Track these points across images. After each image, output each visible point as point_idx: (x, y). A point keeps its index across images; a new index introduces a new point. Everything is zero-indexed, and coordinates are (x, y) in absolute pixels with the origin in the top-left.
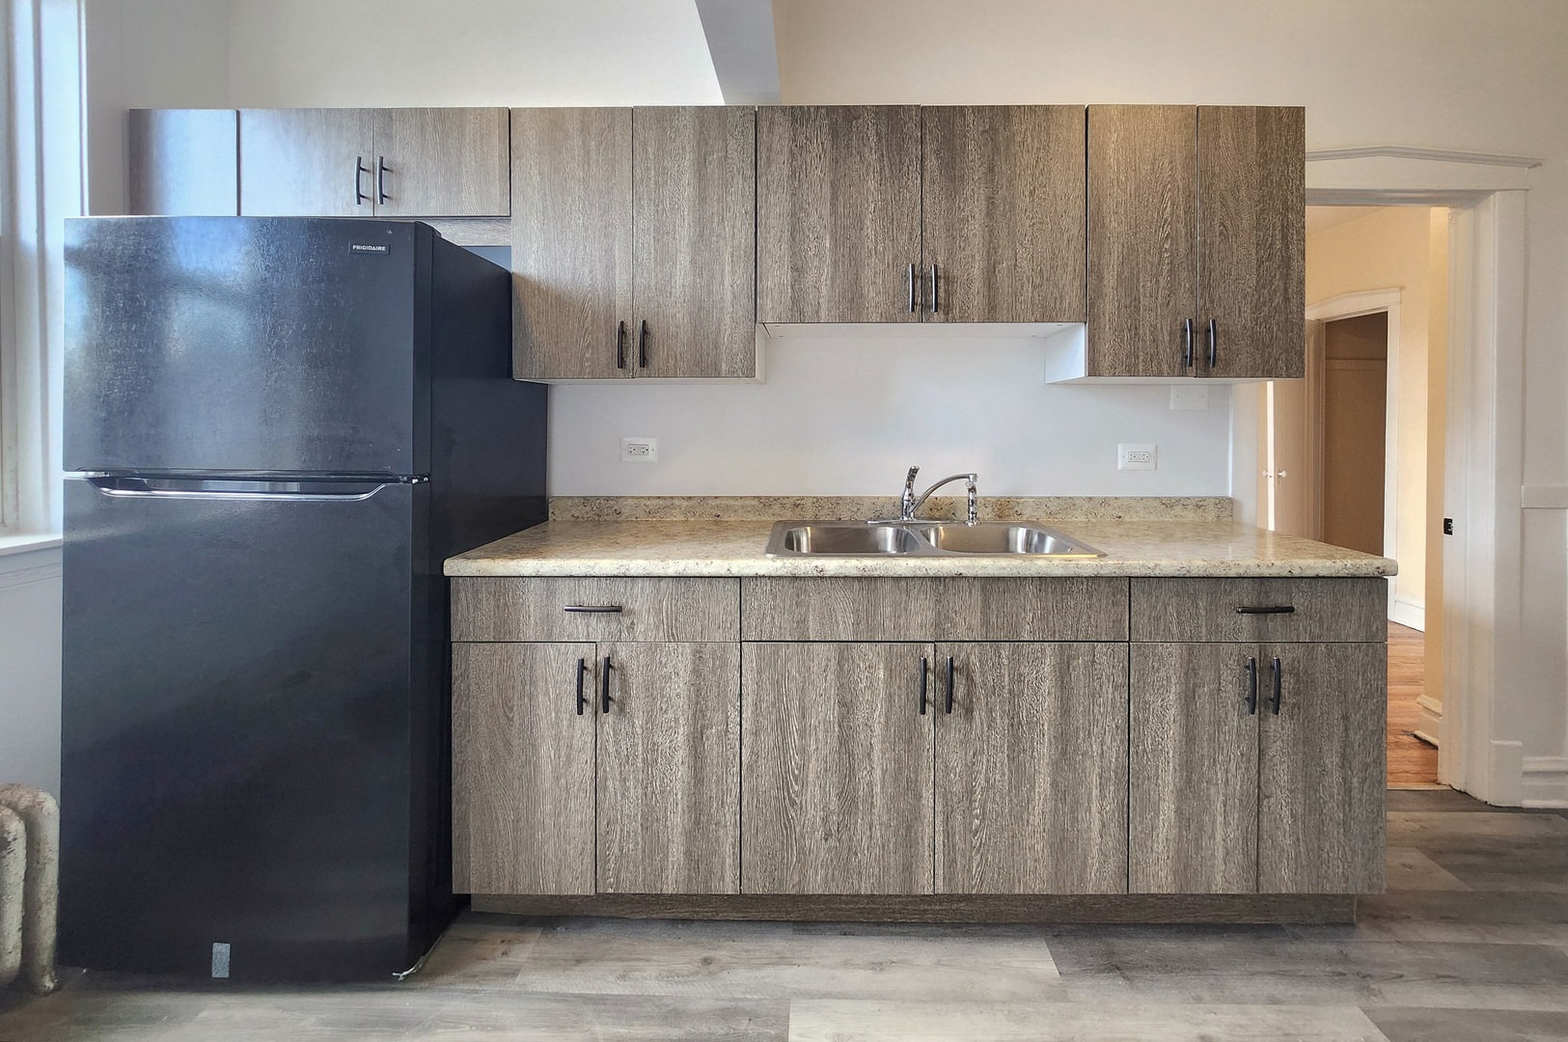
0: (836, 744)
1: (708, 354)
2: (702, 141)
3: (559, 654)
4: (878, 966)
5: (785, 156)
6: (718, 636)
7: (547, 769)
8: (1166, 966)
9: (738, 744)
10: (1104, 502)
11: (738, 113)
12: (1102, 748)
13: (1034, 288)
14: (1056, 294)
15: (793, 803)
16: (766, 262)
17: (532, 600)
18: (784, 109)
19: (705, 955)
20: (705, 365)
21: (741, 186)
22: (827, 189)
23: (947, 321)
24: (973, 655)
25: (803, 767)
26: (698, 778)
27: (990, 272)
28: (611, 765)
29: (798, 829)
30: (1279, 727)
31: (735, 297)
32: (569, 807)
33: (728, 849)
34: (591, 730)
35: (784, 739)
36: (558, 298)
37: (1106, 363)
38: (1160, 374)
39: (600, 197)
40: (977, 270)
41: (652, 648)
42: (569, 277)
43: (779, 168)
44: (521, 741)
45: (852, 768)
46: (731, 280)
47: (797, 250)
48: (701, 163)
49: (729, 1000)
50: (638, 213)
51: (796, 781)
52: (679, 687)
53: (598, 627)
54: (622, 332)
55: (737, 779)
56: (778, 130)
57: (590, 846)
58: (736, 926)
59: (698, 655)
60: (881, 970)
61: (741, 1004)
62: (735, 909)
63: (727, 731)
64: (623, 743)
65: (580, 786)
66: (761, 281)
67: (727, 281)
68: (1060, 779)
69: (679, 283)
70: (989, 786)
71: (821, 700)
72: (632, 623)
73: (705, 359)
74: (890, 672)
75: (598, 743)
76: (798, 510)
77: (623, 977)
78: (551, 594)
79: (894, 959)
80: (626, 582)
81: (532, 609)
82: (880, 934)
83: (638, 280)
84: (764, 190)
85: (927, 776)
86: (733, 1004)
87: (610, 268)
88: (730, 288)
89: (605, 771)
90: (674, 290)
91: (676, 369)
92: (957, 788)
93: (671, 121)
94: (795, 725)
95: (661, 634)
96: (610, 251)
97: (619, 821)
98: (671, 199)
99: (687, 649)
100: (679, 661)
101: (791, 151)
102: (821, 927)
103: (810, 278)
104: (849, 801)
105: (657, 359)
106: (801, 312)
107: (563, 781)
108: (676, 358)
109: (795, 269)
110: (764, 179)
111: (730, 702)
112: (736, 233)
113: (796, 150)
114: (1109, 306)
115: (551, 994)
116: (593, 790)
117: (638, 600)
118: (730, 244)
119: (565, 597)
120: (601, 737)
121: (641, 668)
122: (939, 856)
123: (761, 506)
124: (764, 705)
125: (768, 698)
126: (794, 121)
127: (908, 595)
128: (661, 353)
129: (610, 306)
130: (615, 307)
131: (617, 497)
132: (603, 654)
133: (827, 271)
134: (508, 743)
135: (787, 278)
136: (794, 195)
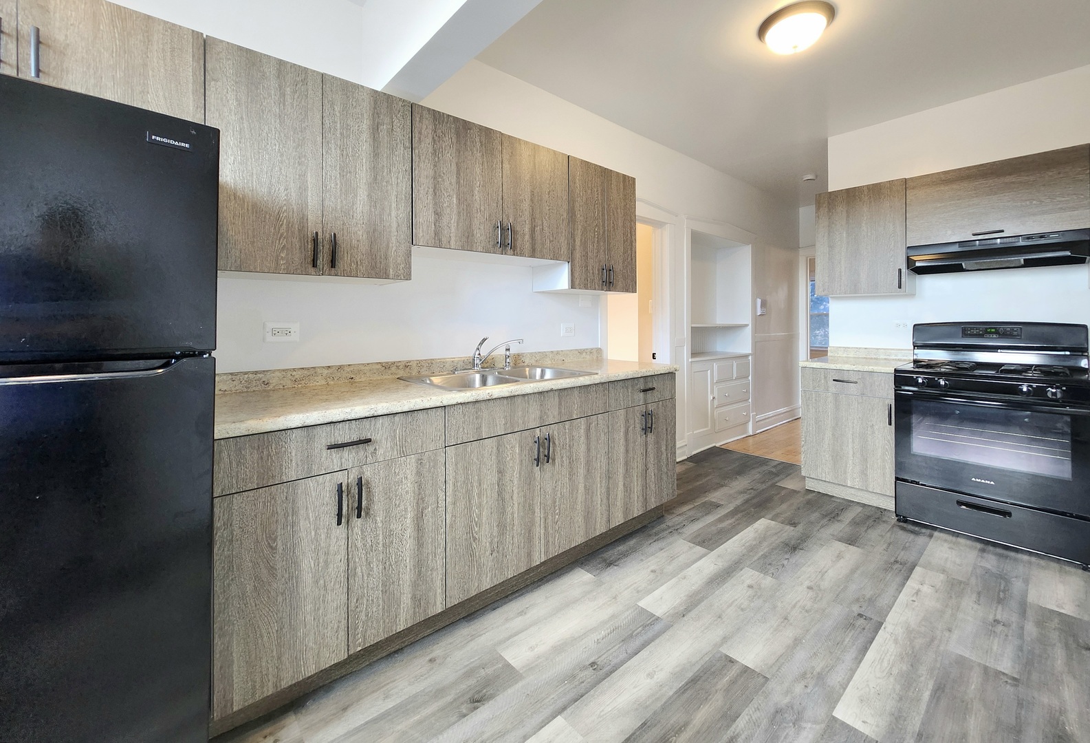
0: (496, 496)
1: (381, 263)
2: (375, 114)
3: (318, 485)
4: (522, 613)
5: (429, 140)
6: (432, 447)
7: (307, 578)
8: (625, 555)
9: (444, 513)
10: (558, 353)
11: (401, 103)
12: (600, 464)
13: (550, 242)
14: (559, 247)
15: (475, 539)
16: (418, 206)
17: (294, 448)
18: (429, 110)
19: (428, 658)
20: (377, 269)
21: (402, 152)
22: (454, 167)
23: (514, 255)
24: (554, 431)
25: (480, 516)
26: (420, 543)
27: (533, 230)
28: (359, 556)
29: (477, 554)
30: (651, 437)
31: (399, 226)
32: (326, 600)
33: (439, 583)
34: (344, 535)
35: (470, 501)
36: (254, 206)
37: (577, 282)
38: (595, 289)
39: (294, 133)
40: (527, 229)
41: (389, 463)
42: (265, 190)
43: (425, 146)
44: (284, 563)
45: (504, 508)
46: (396, 215)
47: (437, 201)
48: (375, 129)
49: (464, 668)
50: (327, 152)
51: (476, 525)
52: (408, 487)
53: (348, 457)
54: (315, 240)
55: (443, 536)
56: (425, 122)
57: (344, 622)
58: (431, 637)
59: (420, 462)
60: (525, 613)
61: (472, 665)
62: (429, 628)
63: (438, 507)
64: (368, 537)
65: (336, 580)
66: (415, 218)
67: (394, 213)
68: (587, 484)
69: (359, 210)
70: (562, 496)
71: (489, 472)
72: (375, 449)
73: (378, 265)
74: (521, 447)
75: (349, 543)
76: (408, 370)
77: (386, 697)
78: (310, 439)
79: (527, 606)
80: (371, 421)
81: (293, 454)
82: (511, 600)
83: (327, 203)
84: (417, 158)
85: (537, 500)
86: (468, 668)
87: (303, 189)
88: (395, 219)
89: (355, 562)
90: (355, 214)
91: (357, 271)
92: (549, 502)
93: (353, 93)
94: (476, 491)
95: (395, 452)
96: (303, 176)
97: (366, 595)
98: (353, 149)
99: (413, 459)
100: (407, 469)
101: (433, 138)
102: (478, 613)
103: (445, 220)
104: (502, 527)
105: (344, 261)
106: (440, 241)
107: (322, 582)
108: (357, 263)
109: (436, 213)
110: (417, 151)
111: (439, 487)
112: (397, 183)
113: (436, 138)
114: (578, 255)
115: (345, 734)
116: (346, 580)
117: (378, 432)
118: (395, 189)
119: (324, 438)
120: (352, 539)
121: (381, 480)
122: (542, 541)
123: (383, 368)
124: (459, 484)
125: (461, 479)
126: (435, 119)
127: (529, 404)
128: (346, 258)
129: (303, 219)
130: (307, 219)
131: (264, 371)
132: (353, 478)
133: (454, 217)
134: (272, 570)
135: (432, 218)
136: (435, 166)
